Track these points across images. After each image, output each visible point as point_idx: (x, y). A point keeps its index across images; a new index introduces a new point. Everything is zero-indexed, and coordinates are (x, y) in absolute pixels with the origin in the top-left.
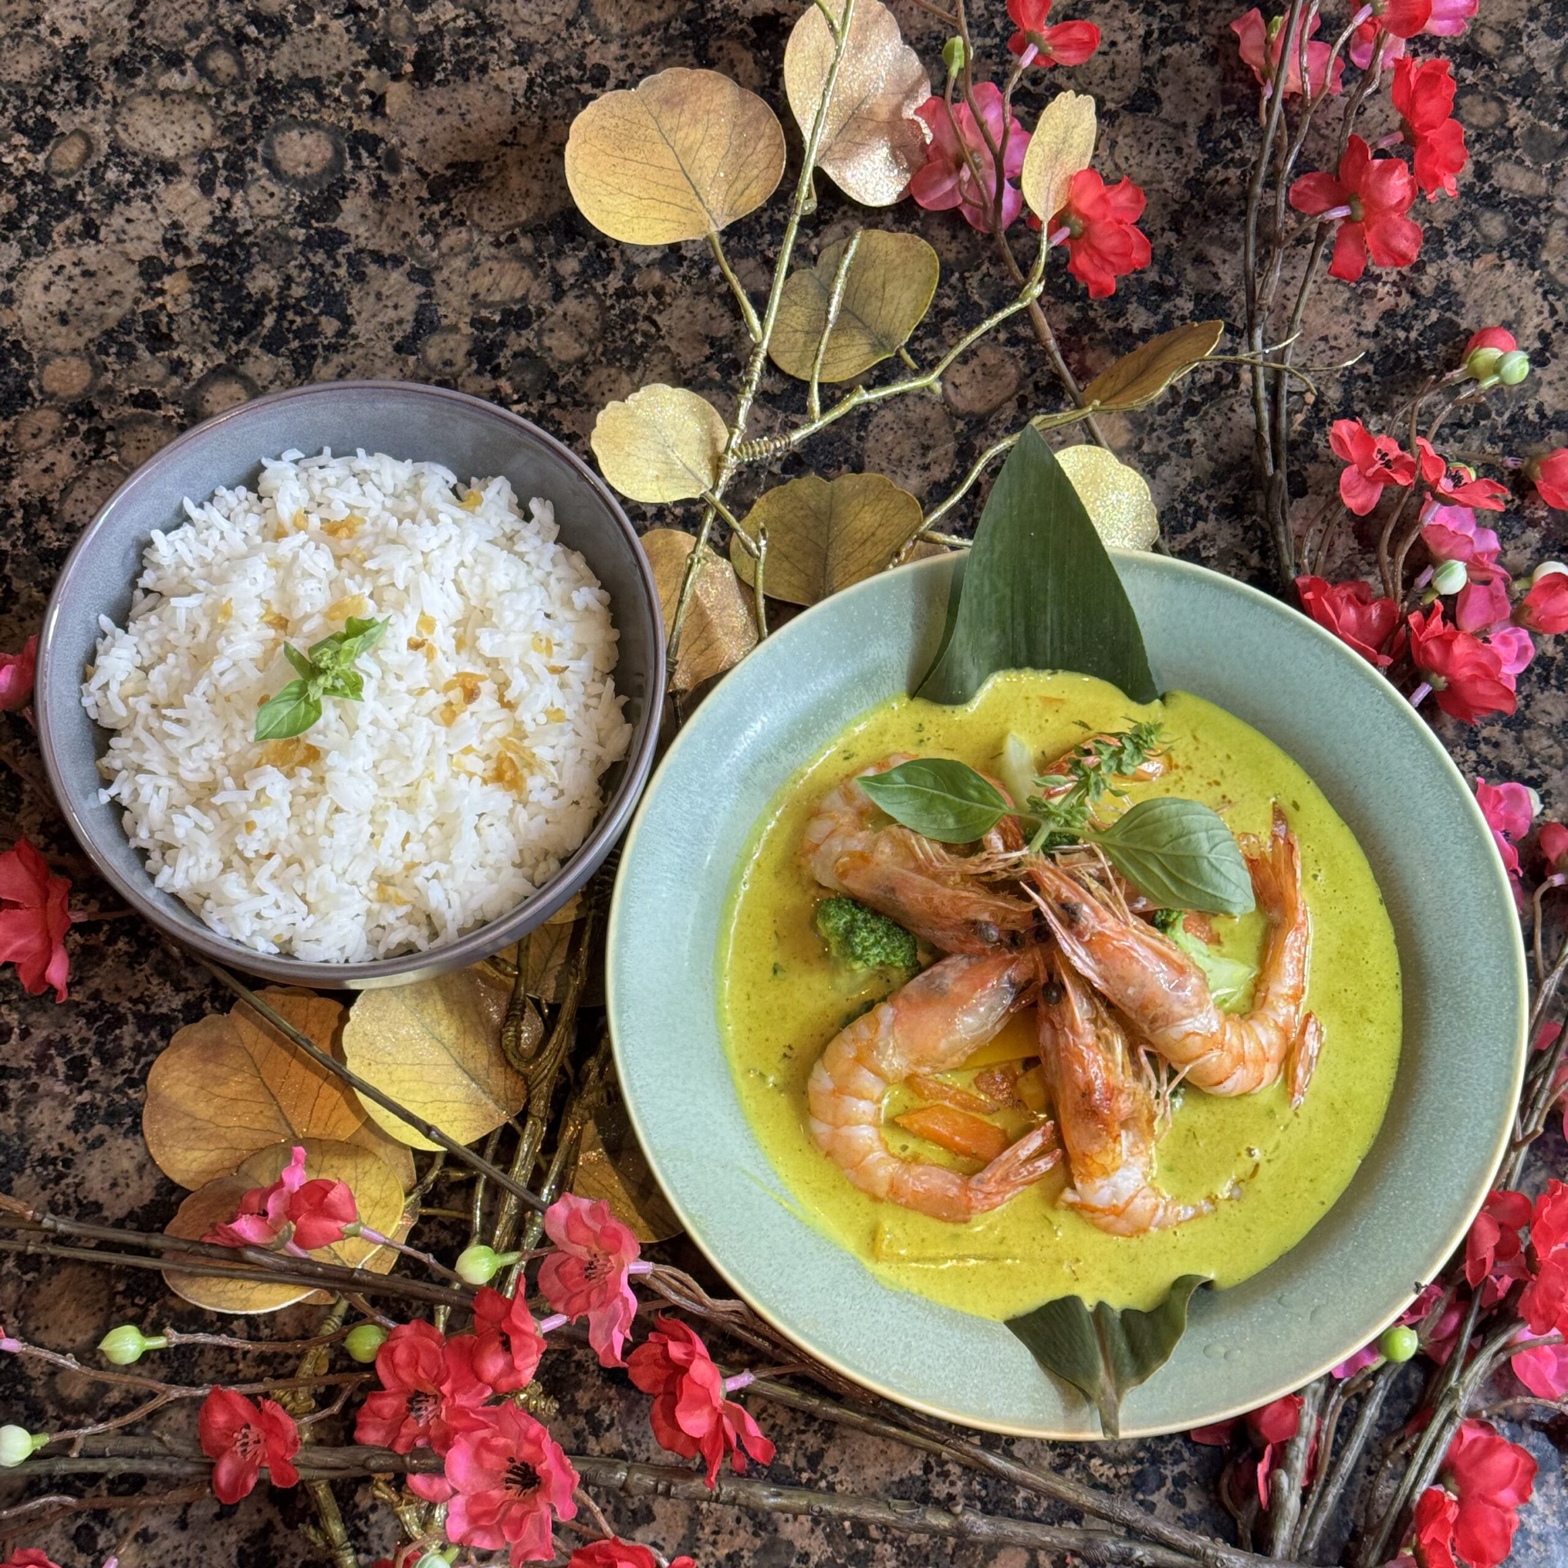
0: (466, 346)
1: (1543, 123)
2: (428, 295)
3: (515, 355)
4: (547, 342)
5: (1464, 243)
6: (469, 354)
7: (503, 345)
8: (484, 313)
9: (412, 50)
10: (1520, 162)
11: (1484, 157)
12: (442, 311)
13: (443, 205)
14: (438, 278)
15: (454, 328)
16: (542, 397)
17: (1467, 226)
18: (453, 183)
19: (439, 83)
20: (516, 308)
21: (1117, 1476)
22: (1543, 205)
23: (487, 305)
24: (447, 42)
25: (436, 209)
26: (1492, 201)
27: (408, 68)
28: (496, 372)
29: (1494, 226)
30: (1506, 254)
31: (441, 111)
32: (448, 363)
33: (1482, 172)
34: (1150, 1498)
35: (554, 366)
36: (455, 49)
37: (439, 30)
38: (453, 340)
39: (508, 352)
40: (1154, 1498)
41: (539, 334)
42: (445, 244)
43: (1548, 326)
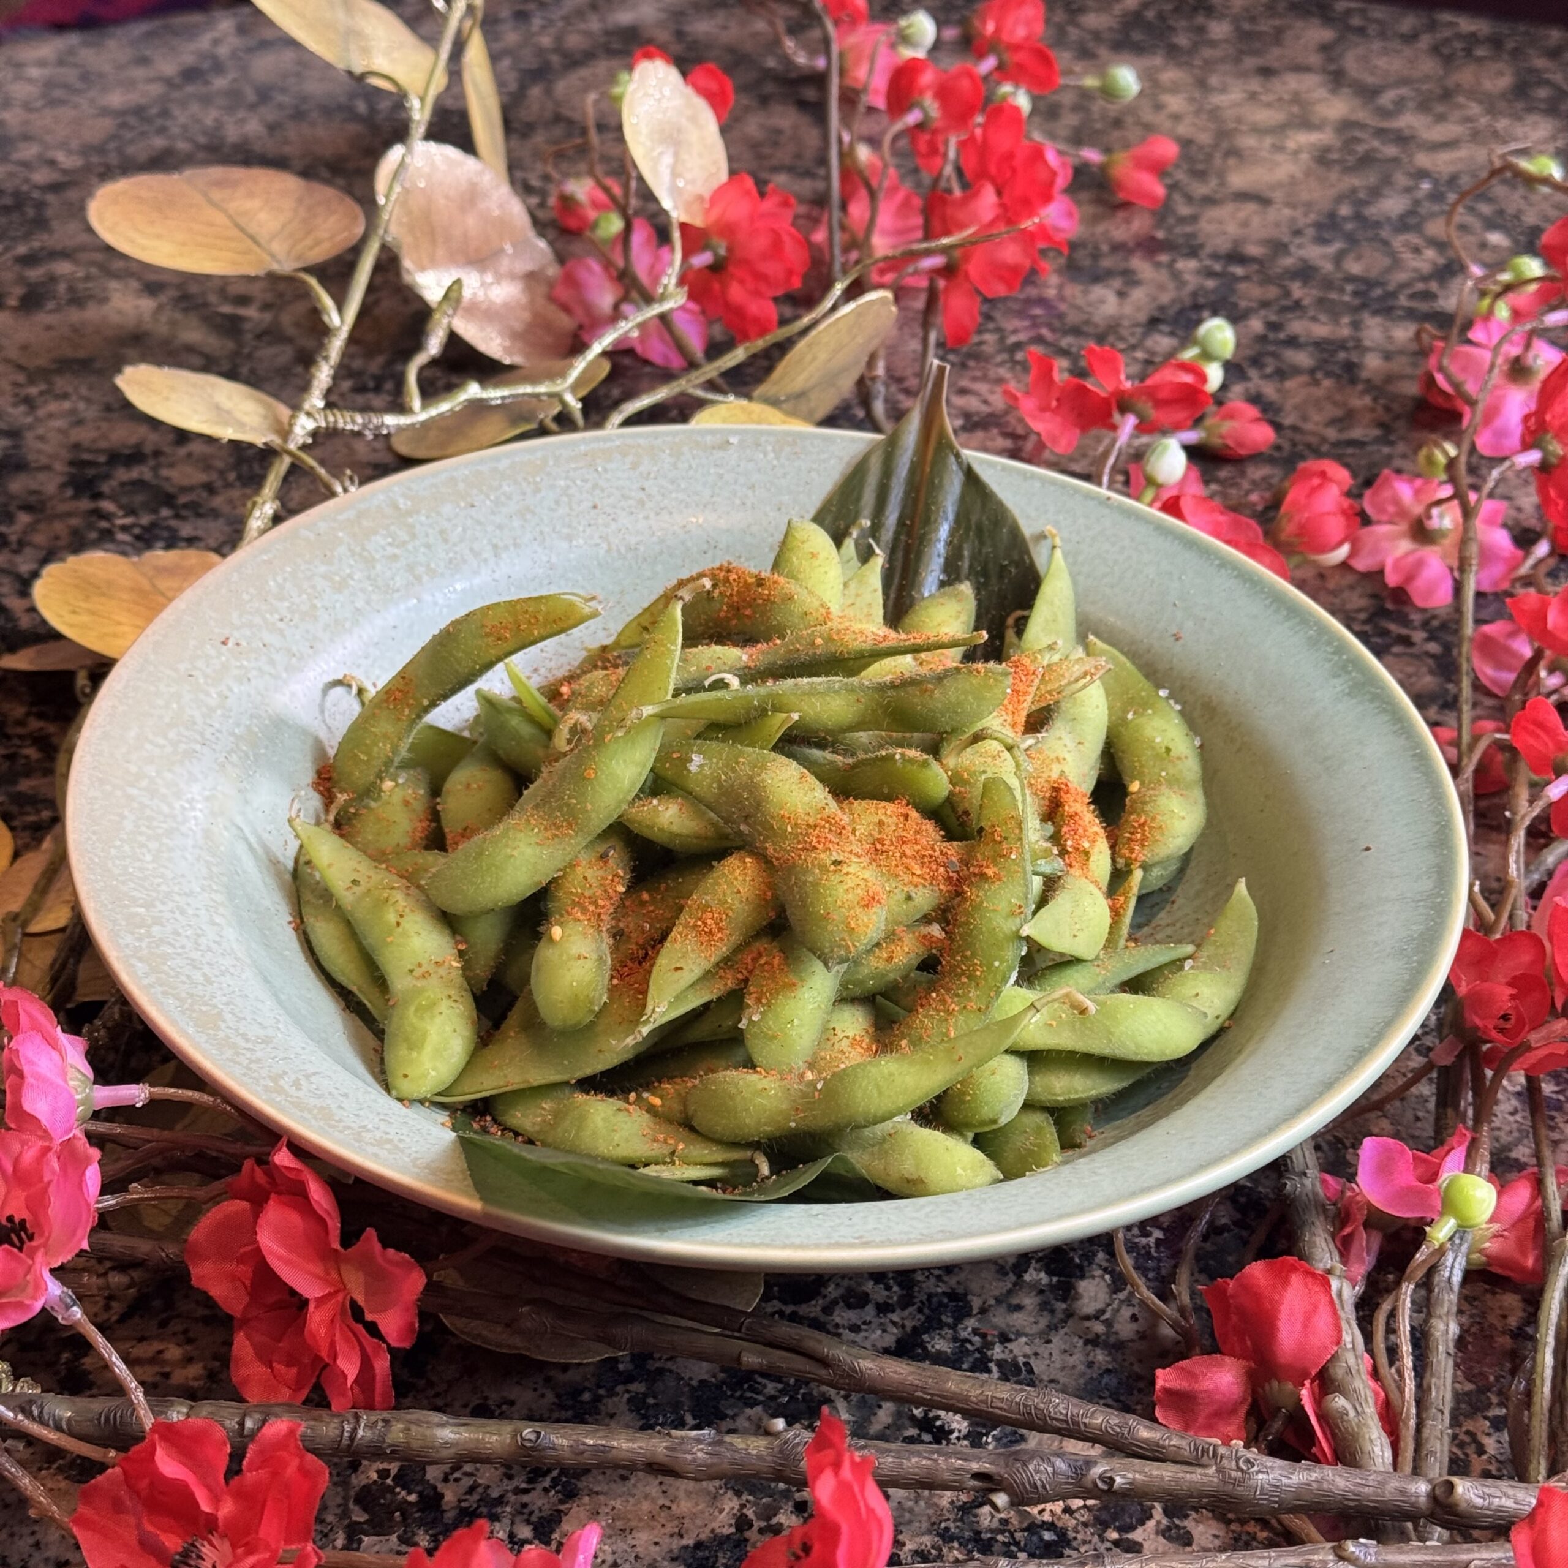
0: (60, 479)
1: (1334, 296)
2: (15, 447)
3: (123, 484)
4: (165, 472)
5: (1269, 370)
6: (63, 486)
7: (107, 477)
8: (86, 456)
9: (19, 291)
10: (1314, 319)
11: (1273, 318)
12: (31, 457)
13: (43, 387)
14: (29, 436)
15: (47, 468)
16: (155, 511)
17: (1269, 360)
18: (59, 371)
19: (51, 312)
20: (127, 452)
21: (1067, 1510)
22: (1351, 344)
23: (89, 450)
24: (62, 288)
25: (33, 391)
26: (1293, 342)
27: (13, 302)
28: (97, 496)
29: (1302, 358)
30: (1319, 375)
31: (49, 328)
32: (35, 492)
33: (1273, 326)
34: (1130, 1536)
35: (171, 490)
36: (71, 289)
37: (53, 279)
38: (42, 477)
39: (114, 483)
40: (1137, 1535)
41: (155, 469)
42: (41, 412)
43: (1386, 418)
